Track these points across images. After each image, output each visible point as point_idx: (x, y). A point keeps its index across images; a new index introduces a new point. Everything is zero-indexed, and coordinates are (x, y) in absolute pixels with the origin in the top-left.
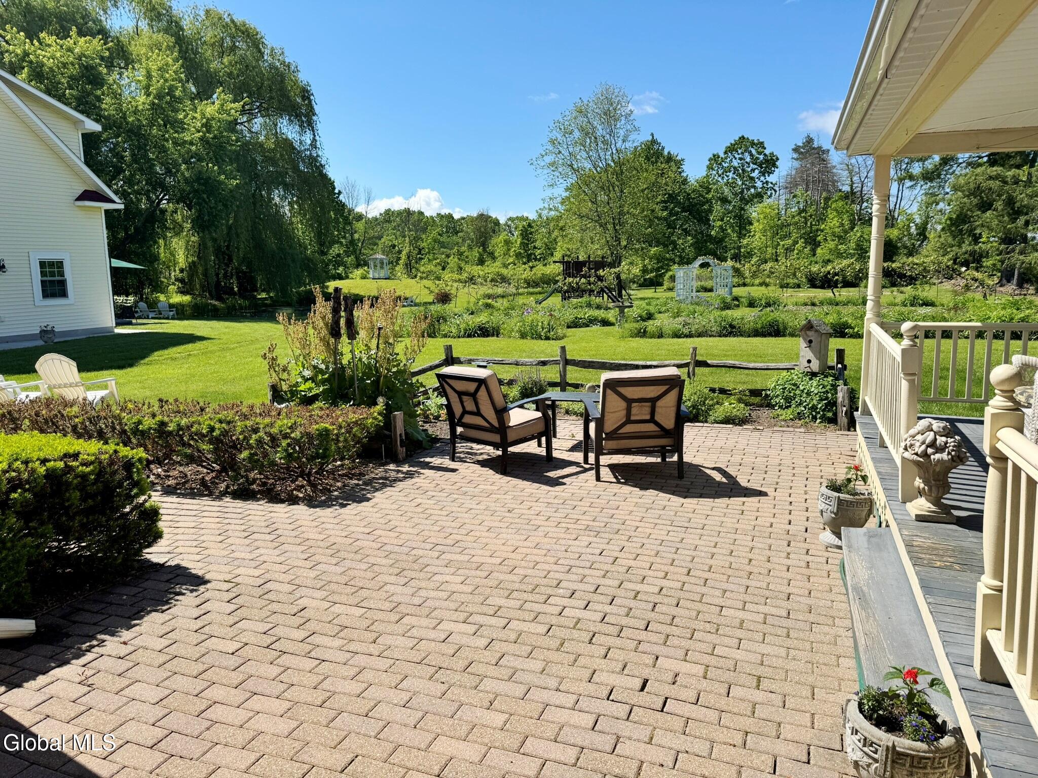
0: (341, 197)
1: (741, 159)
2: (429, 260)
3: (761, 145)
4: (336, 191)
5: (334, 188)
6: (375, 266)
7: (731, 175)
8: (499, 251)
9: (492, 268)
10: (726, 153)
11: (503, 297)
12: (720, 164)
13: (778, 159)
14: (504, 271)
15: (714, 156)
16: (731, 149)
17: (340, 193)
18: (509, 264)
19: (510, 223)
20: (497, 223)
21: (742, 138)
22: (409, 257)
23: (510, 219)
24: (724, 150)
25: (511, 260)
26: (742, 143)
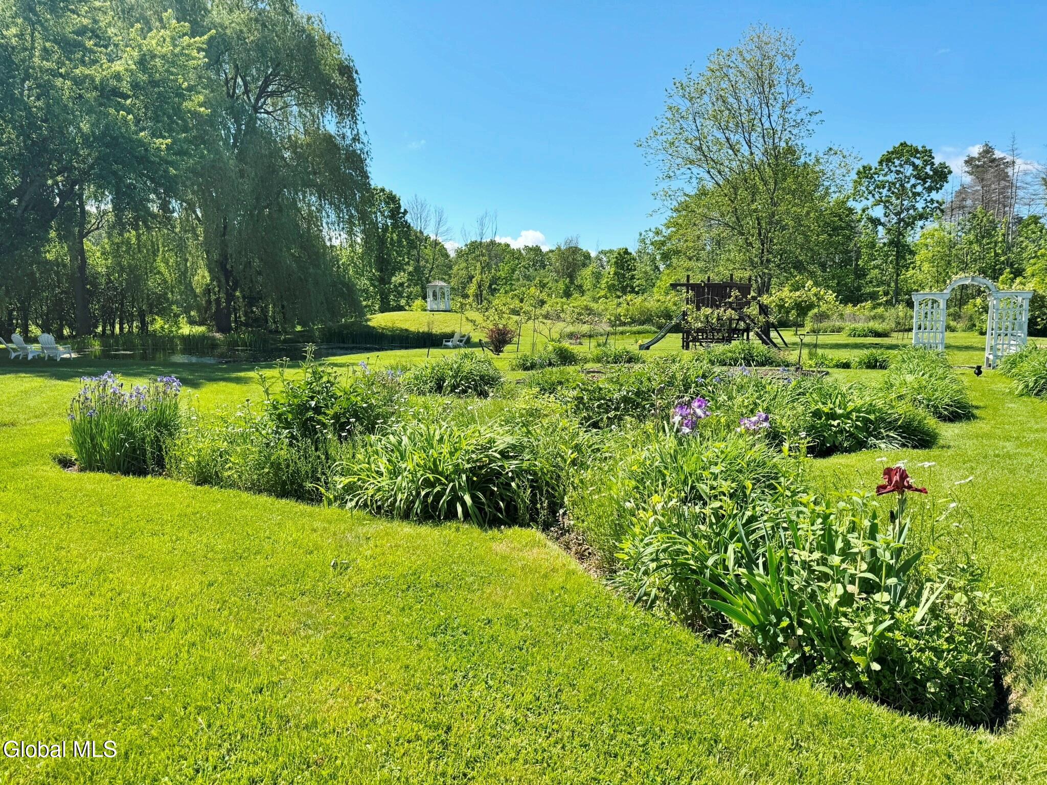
0: (408, 217)
1: (898, 172)
2: (506, 292)
3: (927, 154)
4: (402, 210)
5: (400, 207)
6: (435, 295)
7: (885, 192)
8: (587, 285)
9: (579, 301)
10: (881, 163)
11: (590, 336)
12: (872, 177)
13: (950, 172)
14: (594, 306)
15: (864, 167)
16: (887, 160)
17: (406, 212)
18: (599, 298)
19: (602, 256)
20: (587, 256)
21: (904, 145)
22: (480, 287)
23: (602, 252)
24: (879, 159)
25: (602, 293)
26: (904, 152)
